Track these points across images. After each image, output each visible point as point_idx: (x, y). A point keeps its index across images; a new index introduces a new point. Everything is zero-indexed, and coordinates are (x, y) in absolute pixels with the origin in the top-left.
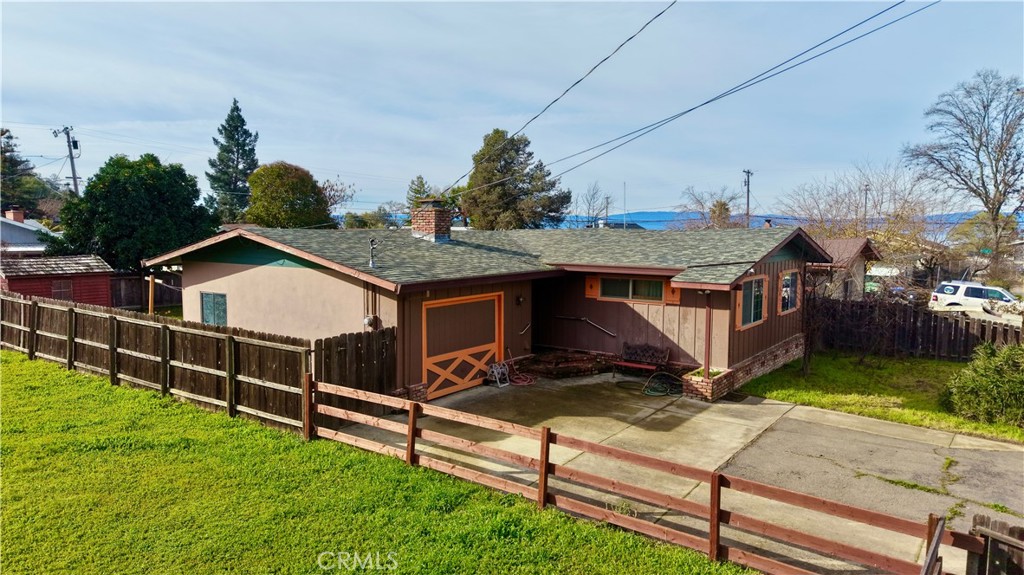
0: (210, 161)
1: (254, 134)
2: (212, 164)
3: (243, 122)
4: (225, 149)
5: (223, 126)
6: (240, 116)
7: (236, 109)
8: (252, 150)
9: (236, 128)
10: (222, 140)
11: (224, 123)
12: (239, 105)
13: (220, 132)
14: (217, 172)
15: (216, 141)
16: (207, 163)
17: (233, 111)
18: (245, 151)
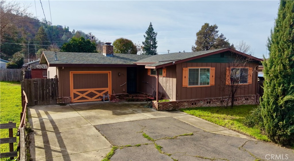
0: (143, 42)
1: (156, 33)
2: (143, 43)
3: (153, 30)
4: (147, 39)
5: (147, 31)
6: (152, 28)
7: (151, 25)
8: (155, 38)
9: (151, 32)
10: (146, 36)
11: (147, 30)
12: (152, 24)
13: (146, 33)
14: (145, 46)
15: (145, 36)
16: (142, 43)
17: (150, 26)
18: (152, 39)
